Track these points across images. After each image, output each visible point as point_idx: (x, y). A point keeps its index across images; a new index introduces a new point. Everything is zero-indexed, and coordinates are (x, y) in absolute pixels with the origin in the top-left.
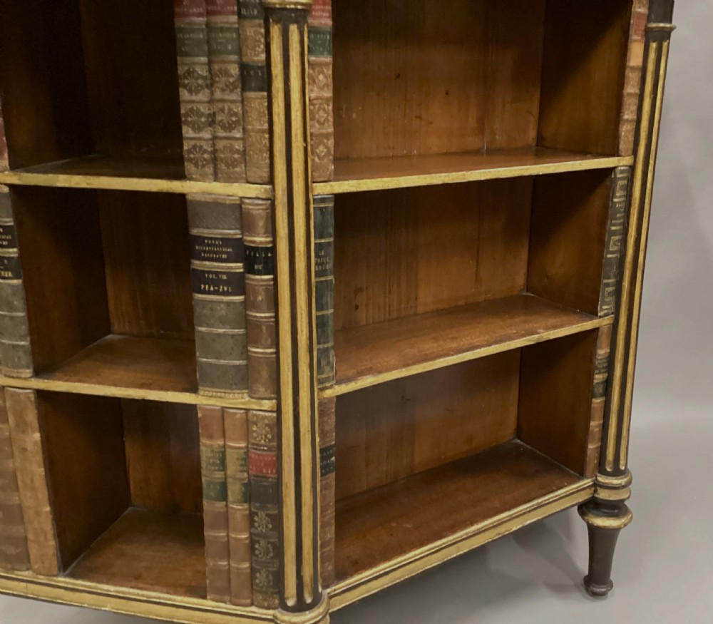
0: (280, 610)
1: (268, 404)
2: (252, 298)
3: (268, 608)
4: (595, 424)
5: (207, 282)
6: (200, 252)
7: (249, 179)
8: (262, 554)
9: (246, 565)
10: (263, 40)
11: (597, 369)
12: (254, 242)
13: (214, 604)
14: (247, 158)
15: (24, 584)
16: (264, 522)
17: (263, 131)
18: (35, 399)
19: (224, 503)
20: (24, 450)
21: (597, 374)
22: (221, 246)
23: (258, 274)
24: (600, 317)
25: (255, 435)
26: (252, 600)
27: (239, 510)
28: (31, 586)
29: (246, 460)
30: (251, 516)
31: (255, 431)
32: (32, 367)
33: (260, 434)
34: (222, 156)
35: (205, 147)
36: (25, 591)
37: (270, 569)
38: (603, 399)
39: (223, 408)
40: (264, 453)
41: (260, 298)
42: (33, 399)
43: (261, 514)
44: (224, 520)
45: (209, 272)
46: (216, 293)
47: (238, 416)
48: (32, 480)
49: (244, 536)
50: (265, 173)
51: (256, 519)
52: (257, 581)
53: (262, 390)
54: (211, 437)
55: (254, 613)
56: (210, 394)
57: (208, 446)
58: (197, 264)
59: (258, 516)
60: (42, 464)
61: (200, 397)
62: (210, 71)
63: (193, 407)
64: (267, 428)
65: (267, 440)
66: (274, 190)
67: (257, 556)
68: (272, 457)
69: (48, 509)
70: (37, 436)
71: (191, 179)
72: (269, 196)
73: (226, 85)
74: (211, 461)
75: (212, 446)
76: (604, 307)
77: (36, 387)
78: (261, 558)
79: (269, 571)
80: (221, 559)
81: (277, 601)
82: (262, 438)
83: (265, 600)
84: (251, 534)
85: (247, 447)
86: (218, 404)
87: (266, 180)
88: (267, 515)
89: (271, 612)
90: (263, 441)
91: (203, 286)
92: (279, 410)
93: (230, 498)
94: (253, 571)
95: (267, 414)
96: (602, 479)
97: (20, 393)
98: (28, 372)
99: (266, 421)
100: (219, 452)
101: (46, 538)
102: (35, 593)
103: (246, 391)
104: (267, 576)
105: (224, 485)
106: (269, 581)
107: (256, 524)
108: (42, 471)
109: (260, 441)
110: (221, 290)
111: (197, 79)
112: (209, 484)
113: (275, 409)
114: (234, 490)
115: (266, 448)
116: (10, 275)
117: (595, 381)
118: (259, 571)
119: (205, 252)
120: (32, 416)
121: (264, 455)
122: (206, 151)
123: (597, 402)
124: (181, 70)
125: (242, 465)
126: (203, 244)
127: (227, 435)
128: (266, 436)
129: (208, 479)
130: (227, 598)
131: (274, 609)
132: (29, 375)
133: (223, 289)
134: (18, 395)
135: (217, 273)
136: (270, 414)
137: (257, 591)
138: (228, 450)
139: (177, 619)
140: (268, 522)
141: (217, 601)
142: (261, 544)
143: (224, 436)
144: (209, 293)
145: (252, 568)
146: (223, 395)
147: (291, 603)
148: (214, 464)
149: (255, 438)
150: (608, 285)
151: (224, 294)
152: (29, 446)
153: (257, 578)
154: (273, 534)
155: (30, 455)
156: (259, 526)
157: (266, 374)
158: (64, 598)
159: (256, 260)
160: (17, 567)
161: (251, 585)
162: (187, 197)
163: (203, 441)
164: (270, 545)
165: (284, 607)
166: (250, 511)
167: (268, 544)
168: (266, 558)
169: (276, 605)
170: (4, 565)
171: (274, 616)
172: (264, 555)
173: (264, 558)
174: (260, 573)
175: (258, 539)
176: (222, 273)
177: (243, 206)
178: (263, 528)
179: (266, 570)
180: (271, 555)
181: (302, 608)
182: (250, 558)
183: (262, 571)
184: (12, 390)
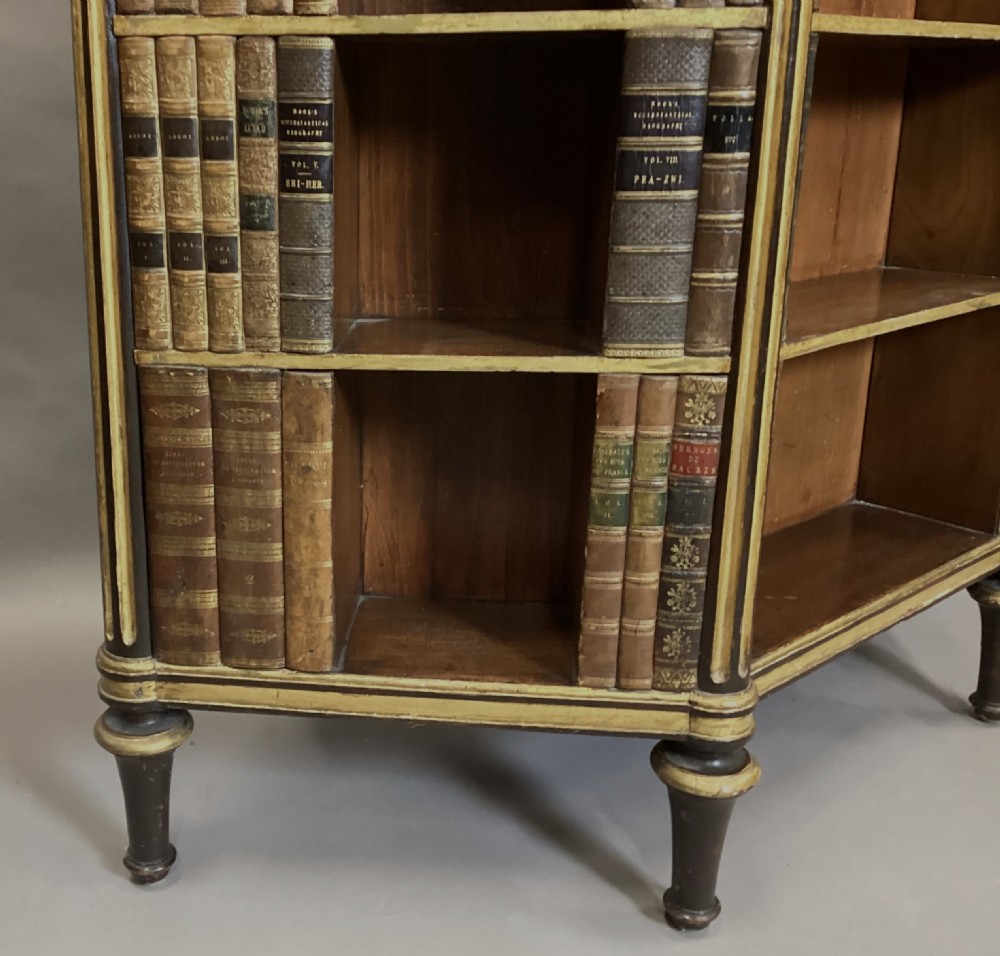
0: (698, 692)
1: (715, 364)
2: (713, 192)
3: (680, 690)
5: (643, 170)
6: (639, 121)
8: (679, 604)
9: (650, 625)
13: (590, 692)
15: (273, 691)
16: (687, 553)
18: (334, 386)
19: (624, 528)
20: (308, 469)
22: (674, 109)
23: (729, 151)
25: (688, 415)
26: (654, 682)
27: (651, 537)
28: (286, 693)
29: (672, 457)
30: (668, 544)
31: (688, 409)
32: (332, 335)
33: (703, 416)
36: (274, 702)
37: (690, 628)
39: (643, 379)
40: (701, 442)
42: (330, 386)
43: (684, 540)
45: (651, 154)
46: (658, 187)
48: (312, 519)
49: (653, 578)
51: (675, 549)
52: (666, 649)
53: (711, 341)
54: (617, 424)
55: (657, 699)
56: (626, 354)
57: (614, 436)
58: (631, 143)
59: (678, 544)
60: (330, 491)
61: (606, 360)
63: (591, 379)
64: (711, 403)
65: (708, 422)
66: (771, 13)
67: (669, 609)
68: (712, 447)
69: (329, 564)
70: (329, 445)
72: (764, 22)
74: (612, 462)
75: (616, 438)
77: (337, 367)
78: (677, 610)
79: (688, 632)
80: (610, 618)
81: (694, 680)
82: (700, 419)
83: (677, 678)
84: (662, 575)
85: (673, 436)
86: (635, 370)
88: (694, 542)
89: (685, 696)
90: (700, 424)
91: (637, 178)
92: (733, 375)
93: (637, 520)
94: (660, 633)
97: (313, 378)
98: (326, 345)
99: (713, 391)
100: (626, 448)
101: (321, 612)
102: (291, 704)
103: (681, 346)
104: (683, 639)
105: (629, 501)
106: (686, 647)
107: (674, 558)
108: (326, 503)
109: (696, 423)
110: (666, 181)
112: (603, 499)
113: (728, 370)
114: (653, 502)
115: (705, 435)
116: (320, 185)
118: (670, 632)
119: (647, 121)
120: (325, 413)
121: (700, 446)
125: (662, 466)
126: (648, 109)
127: (643, 418)
128: (706, 416)
129: (603, 491)
130: (612, 681)
131: (688, 691)
132: (329, 348)
133: (670, 179)
134: (310, 380)
135: (663, 155)
136: (715, 380)
137: (663, 665)
138: (642, 442)
139: (526, 722)
140: (694, 553)
141: (596, 688)
142: (679, 589)
143: (637, 423)
144: (647, 188)
145: (657, 628)
146: (646, 353)
147: (717, 678)
148: (616, 467)
149: (688, 421)
151: (669, 188)
152: (316, 465)
153: (666, 644)
154: (702, 572)
155: (315, 477)
156: (679, 561)
157: (720, 314)
158: (340, 707)
159: (728, 129)
160: (265, 664)
161: (654, 657)
162: (628, 35)
163: (601, 430)
164: (692, 590)
165: (706, 684)
166: (665, 538)
167: (690, 588)
168: (685, 611)
169: (693, 686)
170: (244, 662)
171: (690, 702)
172: (681, 607)
173: (681, 611)
174: (671, 635)
175: (674, 581)
176: (672, 154)
177: (717, 43)
178: (685, 563)
179: (682, 630)
180: (693, 605)
181: (735, 685)
182: (658, 614)
183: (675, 632)
184: (298, 374)
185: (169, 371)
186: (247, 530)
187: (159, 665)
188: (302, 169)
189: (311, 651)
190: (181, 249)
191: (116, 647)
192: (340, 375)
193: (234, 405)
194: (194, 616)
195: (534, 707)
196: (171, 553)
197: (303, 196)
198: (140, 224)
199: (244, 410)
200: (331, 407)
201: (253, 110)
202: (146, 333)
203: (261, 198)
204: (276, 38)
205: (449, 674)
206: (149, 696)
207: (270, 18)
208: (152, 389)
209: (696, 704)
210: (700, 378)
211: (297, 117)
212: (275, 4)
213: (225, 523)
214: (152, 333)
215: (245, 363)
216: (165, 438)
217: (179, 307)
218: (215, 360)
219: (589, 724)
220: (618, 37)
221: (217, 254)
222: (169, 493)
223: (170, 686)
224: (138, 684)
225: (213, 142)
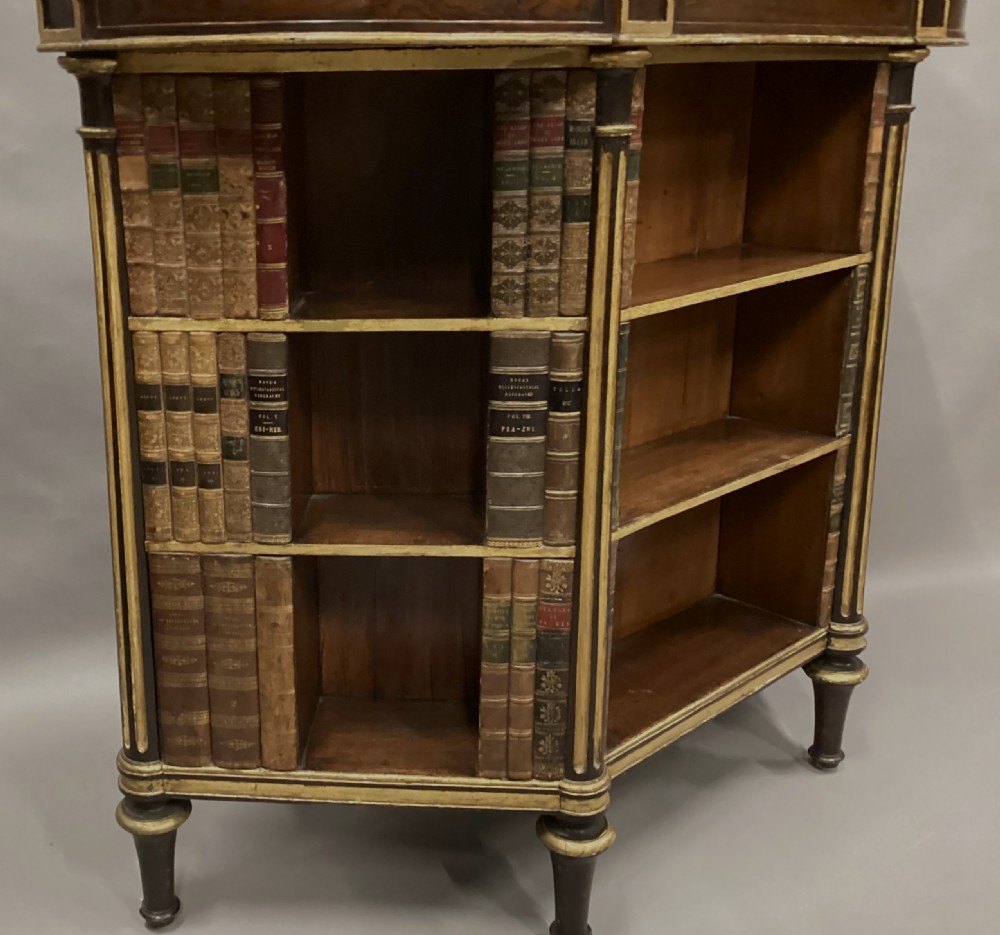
0: (566, 780)
1: (565, 551)
2: (556, 437)
3: (552, 780)
4: (830, 563)
5: (512, 423)
6: (503, 391)
7: (563, 312)
8: (549, 717)
9: (529, 732)
10: (591, 169)
11: (835, 498)
12: (565, 377)
13: (488, 781)
14: (563, 291)
15: (253, 785)
16: (553, 681)
17: (582, 261)
18: (292, 567)
19: (507, 664)
20: (276, 625)
21: (834, 504)
22: (525, 384)
23: (566, 411)
24: (839, 437)
25: (548, 585)
26: (533, 773)
27: (526, 670)
28: (261, 786)
29: (538, 614)
30: (538, 678)
31: (548, 582)
32: (291, 531)
33: (556, 585)
34: (535, 289)
35: (517, 282)
36: (253, 792)
37: (557, 734)
38: (838, 534)
39: (514, 560)
40: (558, 604)
41: (566, 436)
42: (290, 566)
43: (550, 672)
44: (508, 684)
45: (512, 412)
46: (519, 434)
47: (532, 566)
48: (279, 660)
49: (529, 699)
50: (581, 306)
51: (544, 679)
52: (541, 749)
53: (560, 537)
54: (498, 592)
55: (536, 786)
56: (502, 544)
57: (493, 602)
58: (498, 405)
59: (546, 675)
60: (292, 640)
61: (489, 549)
62: (529, 203)
63: (480, 561)
64: (563, 577)
65: (562, 590)
66: (590, 321)
67: (542, 720)
68: (566, 607)
69: (292, 691)
70: (290, 608)
71: (499, 316)
72: (585, 328)
73: (547, 217)
74: (496, 618)
75: (498, 601)
76: (843, 426)
77: (294, 553)
78: (548, 722)
79: (556, 737)
80: (500, 728)
81: (562, 771)
82: (556, 588)
83: (550, 770)
84: (535, 697)
85: (538, 600)
86: (509, 555)
87: (582, 312)
88: (557, 673)
89: (556, 783)
90: (557, 592)
91: (503, 428)
92: (578, 558)
93: (515, 658)
94: (536, 738)
95: (564, 561)
96: (836, 627)
97: (277, 561)
98: (286, 538)
99: (564, 570)
100: (505, 608)
101: (287, 726)
102: (265, 794)
103: (541, 538)
104: (553, 742)
105: (509, 645)
106: (555, 748)
107: (543, 685)
108: (290, 647)
109: (554, 591)
110: (523, 431)
111: (516, 212)
112: (491, 644)
113: (574, 556)
114: (522, 648)
115: (560, 599)
116: (279, 430)
117: (832, 513)
118: (543, 738)
119: (509, 391)
120: (287, 586)
121: (560, 607)
122: (517, 286)
123: (833, 536)
124: (497, 204)
125: (531, 620)
126: (509, 384)
127: (516, 588)
128: (561, 587)
129: (490, 639)
130: (503, 773)
131: (558, 780)
132: (287, 540)
133: (526, 429)
134: (275, 563)
135: (520, 413)
136: (568, 561)
137: (539, 761)
138: (516, 604)
140: (558, 682)
141: (491, 778)
142: (548, 706)
143: (512, 591)
144: (510, 435)
145: (534, 734)
146: (516, 544)
147: (579, 770)
148: (499, 622)
149: (548, 590)
150: (846, 400)
151: (527, 434)
152: (281, 621)
153: (541, 746)
154: (563, 694)
155: (280, 630)
156: (547, 687)
157: (566, 518)
158: (303, 795)
159: (563, 397)
160: (246, 765)
161: (533, 755)
162: (492, 335)
163: (487, 596)
164: (558, 707)
165: (572, 776)
166: (536, 671)
167: (556, 706)
168: (553, 721)
169: (561, 775)
170: (230, 764)
171: (560, 787)
172: (550, 719)
173: (551, 722)
174: (544, 740)
175: (544, 701)
176: (526, 412)
177: (554, 340)
178: (551, 688)
179: (552, 736)
180: (559, 717)
181: (591, 775)
182: (534, 724)
183: (547, 737)
184: (266, 558)
185: (171, 556)
186: (231, 668)
187: (165, 767)
188: (266, 420)
189: (280, 755)
190: (180, 473)
191: (133, 754)
192: (295, 558)
193: (219, 580)
194: (192, 731)
195: (447, 793)
196: (173, 685)
197: (267, 438)
198: (149, 456)
199: (228, 583)
200: (291, 580)
201: (230, 381)
202: (153, 530)
203: (237, 439)
204: (245, 334)
205: (384, 769)
206: (157, 790)
207: (242, 321)
208: (158, 568)
209: (564, 789)
210: (555, 561)
211: (261, 386)
212: (244, 313)
213: (214, 663)
214: (158, 529)
215: (228, 550)
216: (166, 603)
217: (178, 511)
218: (201, 548)
219: (487, 805)
220: (485, 336)
221: (205, 475)
222: (167, 642)
223: (174, 782)
224: (149, 783)
225: (202, 400)
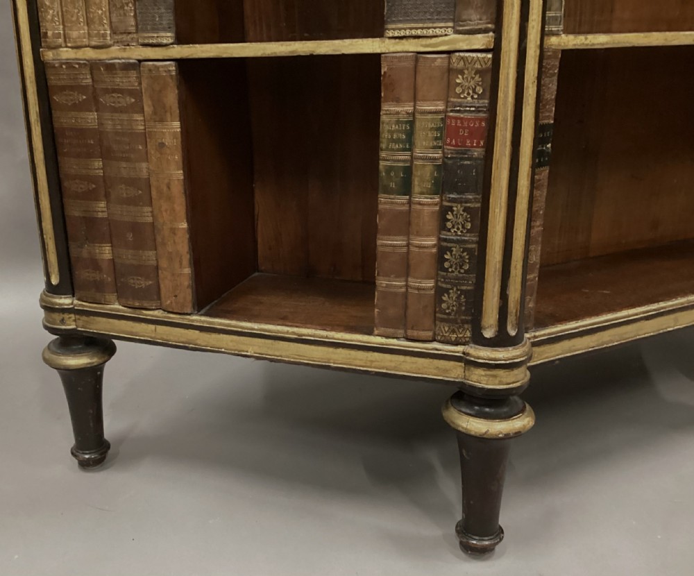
0: (472, 345)
1: (481, 41)
3: (456, 343)
8: (454, 267)
9: (430, 284)
13: (383, 340)
15: (152, 327)
16: (460, 220)
18: (176, 75)
19: (407, 196)
20: (162, 145)
25: (458, 90)
26: (435, 334)
27: (429, 205)
28: (161, 329)
29: (444, 130)
30: (444, 211)
31: (458, 84)
32: (174, 29)
33: (468, 90)
36: (153, 335)
37: (464, 288)
39: (417, 56)
40: (469, 116)
42: (174, 73)
43: (457, 208)
44: (405, 223)
47: (438, 63)
48: (169, 187)
49: (431, 241)
51: (450, 216)
52: (444, 306)
53: (475, 18)
54: (398, 101)
55: (437, 350)
56: (402, 33)
57: (392, 112)
59: (452, 211)
60: (181, 164)
61: (386, 40)
63: (375, 59)
64: (477, 78)
65: (476, 96)
67: (446, 270)
68: (481, 120)
69: (185, 225)
70: (177, 126)
74: (395, 137)
75: (398, 113)
77: (178, 56)
78: (453, 272)
79: (461, 290)
80: (398, 276)
81: (468, 334)
82: (468, 94)
83: (453, 332)
84: (440, 239)
85: (445, 111)
86: (411, 49)
88: (466, 210)
89: (460, 348)
90: (469, 99)
92: (496, 50)
93: (416, 189)
94: (439, 292)
95: (479, 55)
98: (167, 37)
99: (478, 66)
100: (406, 122)
101: (181, 264)
102: (165, 337)
103: (451, 24)
104: (459, 297)
105: (408, 171)
106: (460, 305)
107: (449, 225)
108: (179, 174)
109: (465, 98)
112: (389, 169)
113: (492, 46)
114: (425, 176)
115: (473, 109)
118: (447, 291)
120: (172, 97)
121: (469, 120)
125: (436, 139)
127: (420, 95)
128: (474, 91)
129: (388, 164)
130: (401, 332)
131: (464, 344)
132: (171, 41)
134: (157, 68)
136: (484, 55)
137: (442, 320)
138: (418, 116)
139: (334, 363)
140: (466, 220)
141: (387, 337)
142: (454, 253)
143: (415, 99)
145: (437, 286)
146: (419, 32)
147: (488, 334)
148: (397, 141)
149: (458, 96)
152: (168, 141)
153: (444, 302)
154: (474, 238)
155: (168, 152)
156: (453, 227)
158: (199, 342)
160: (146, 305)
161: (435, 312)
163: (385, 107)
164: (465, 254)
165: (479, 340)
166: (442, 206)
167: (463, 252)
168: (459, 272)
169: (467, 339)
170: (130, 303)
171: (464, 353)
172: (456, 269)
173: (456, 273)
174: (449, 294)
175: (449, 245)
178: (458, 229)
179: (458, 290)
180: (466, 267)
181: (502, 340)
182: (437, 274)
183: (451, 291)
184: (151, 63)
185: (61, 64)
186: (125, 195)
187: (76, 302)
189: (176, 296)
191: (51, 289)
192: (182, 63)
193: (107, 91)
194: (95, 264)
195: (340, 350)
196: (77, 214)
199: (116, 95)
200: (177, 91)
202: (45, 35)
205: (280, 322)
206: (70, 325)
208: (53, 80)
209: (468, 354)
210: (467, 54)
213: (110, 190)
214: (50, 34)
215: (114, 55)
216: (64, 120)
217: (67, 11)
218: (90, 54)
219: (383, 368)
222: (70, 166)
223: (84, 318)
224: (62, 316)
